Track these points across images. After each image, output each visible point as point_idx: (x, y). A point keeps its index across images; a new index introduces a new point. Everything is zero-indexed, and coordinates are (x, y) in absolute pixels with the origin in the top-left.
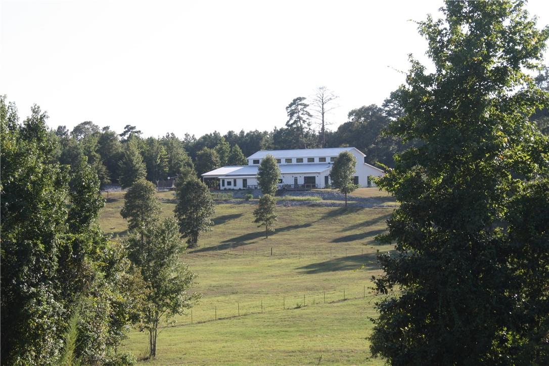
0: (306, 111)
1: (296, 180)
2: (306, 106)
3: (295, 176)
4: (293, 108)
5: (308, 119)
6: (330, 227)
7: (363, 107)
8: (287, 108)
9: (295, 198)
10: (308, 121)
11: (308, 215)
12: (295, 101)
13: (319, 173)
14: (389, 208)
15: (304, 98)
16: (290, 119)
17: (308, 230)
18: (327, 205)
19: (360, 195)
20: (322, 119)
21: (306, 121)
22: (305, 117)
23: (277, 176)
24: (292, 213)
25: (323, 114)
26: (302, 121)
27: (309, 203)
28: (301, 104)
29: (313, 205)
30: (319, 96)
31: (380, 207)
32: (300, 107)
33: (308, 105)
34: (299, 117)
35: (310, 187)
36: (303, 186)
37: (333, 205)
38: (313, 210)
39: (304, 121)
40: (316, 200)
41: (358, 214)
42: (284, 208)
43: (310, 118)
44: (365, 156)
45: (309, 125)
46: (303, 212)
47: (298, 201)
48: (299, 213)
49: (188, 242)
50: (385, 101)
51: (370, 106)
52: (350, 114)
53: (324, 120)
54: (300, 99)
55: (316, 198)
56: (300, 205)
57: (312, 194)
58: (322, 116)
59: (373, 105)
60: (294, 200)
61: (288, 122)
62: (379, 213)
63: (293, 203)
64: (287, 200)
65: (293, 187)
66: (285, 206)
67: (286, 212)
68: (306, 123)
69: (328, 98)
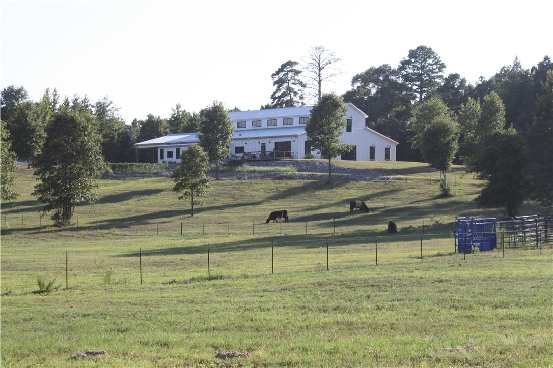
0: (299, 80)
1: (263, 147)
2: (297, 72)
3: (262, 141)
4: (281, 75)
5: (300, 90)
6: (299, 204)
7: (371, 69)
8: (273, 75)
9: (256, 168)
10: (300, 93)
11: (271, 189)
12: (284, 66)
13: (296, 136)
14: (397, 181)
15: (296, 63)
16: (277, 90)
17: (264, 207)
18: (302, 178)
19: (355, 166)
20: (318, 89)
21: (298, 93)
22: (296, 88)
23: (228, 134)
24: (247, 187)
25: (319, 82)
26: (292, 94)
27: (276, 174)
28: (291, 71)
29: (281, 178)
30: (314, 58)
31: (383, 179)
32: (290, 74)
33: (301, 72)
34: (288, 88)
35: (283, 156)
36: (272, 154)
37: (311, 177)
38: (279, 183)
39: (296, 93)
40: (288, 171)
41: (348, 188)
42: (238, 181)
43: (302, 88)
44: (367, 117)
45: (301, 98)
46: (263, 186)
47: (260, 172)
48: (256, 187)
49: (55, 217)
50: (401, 62)
51: (380, 67)
52: (355, 80)
53: (321, 90)
54: (290, 63)
55: (288, 168)
56: (262, 178)
57: (284, 165)
58: (318, 85)
59: (385, 66)
60: (254, 171)
61: (275, 93)
62: (380, 188)
63: (252, 175)
64: (244, 172)
65: (258, 156)
66: (239, 179)
67: (238, 186)
68: (298, 95)
69: (327, 61)
